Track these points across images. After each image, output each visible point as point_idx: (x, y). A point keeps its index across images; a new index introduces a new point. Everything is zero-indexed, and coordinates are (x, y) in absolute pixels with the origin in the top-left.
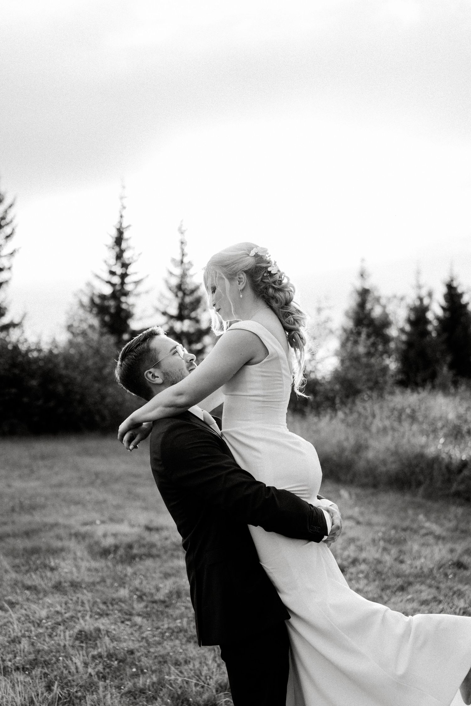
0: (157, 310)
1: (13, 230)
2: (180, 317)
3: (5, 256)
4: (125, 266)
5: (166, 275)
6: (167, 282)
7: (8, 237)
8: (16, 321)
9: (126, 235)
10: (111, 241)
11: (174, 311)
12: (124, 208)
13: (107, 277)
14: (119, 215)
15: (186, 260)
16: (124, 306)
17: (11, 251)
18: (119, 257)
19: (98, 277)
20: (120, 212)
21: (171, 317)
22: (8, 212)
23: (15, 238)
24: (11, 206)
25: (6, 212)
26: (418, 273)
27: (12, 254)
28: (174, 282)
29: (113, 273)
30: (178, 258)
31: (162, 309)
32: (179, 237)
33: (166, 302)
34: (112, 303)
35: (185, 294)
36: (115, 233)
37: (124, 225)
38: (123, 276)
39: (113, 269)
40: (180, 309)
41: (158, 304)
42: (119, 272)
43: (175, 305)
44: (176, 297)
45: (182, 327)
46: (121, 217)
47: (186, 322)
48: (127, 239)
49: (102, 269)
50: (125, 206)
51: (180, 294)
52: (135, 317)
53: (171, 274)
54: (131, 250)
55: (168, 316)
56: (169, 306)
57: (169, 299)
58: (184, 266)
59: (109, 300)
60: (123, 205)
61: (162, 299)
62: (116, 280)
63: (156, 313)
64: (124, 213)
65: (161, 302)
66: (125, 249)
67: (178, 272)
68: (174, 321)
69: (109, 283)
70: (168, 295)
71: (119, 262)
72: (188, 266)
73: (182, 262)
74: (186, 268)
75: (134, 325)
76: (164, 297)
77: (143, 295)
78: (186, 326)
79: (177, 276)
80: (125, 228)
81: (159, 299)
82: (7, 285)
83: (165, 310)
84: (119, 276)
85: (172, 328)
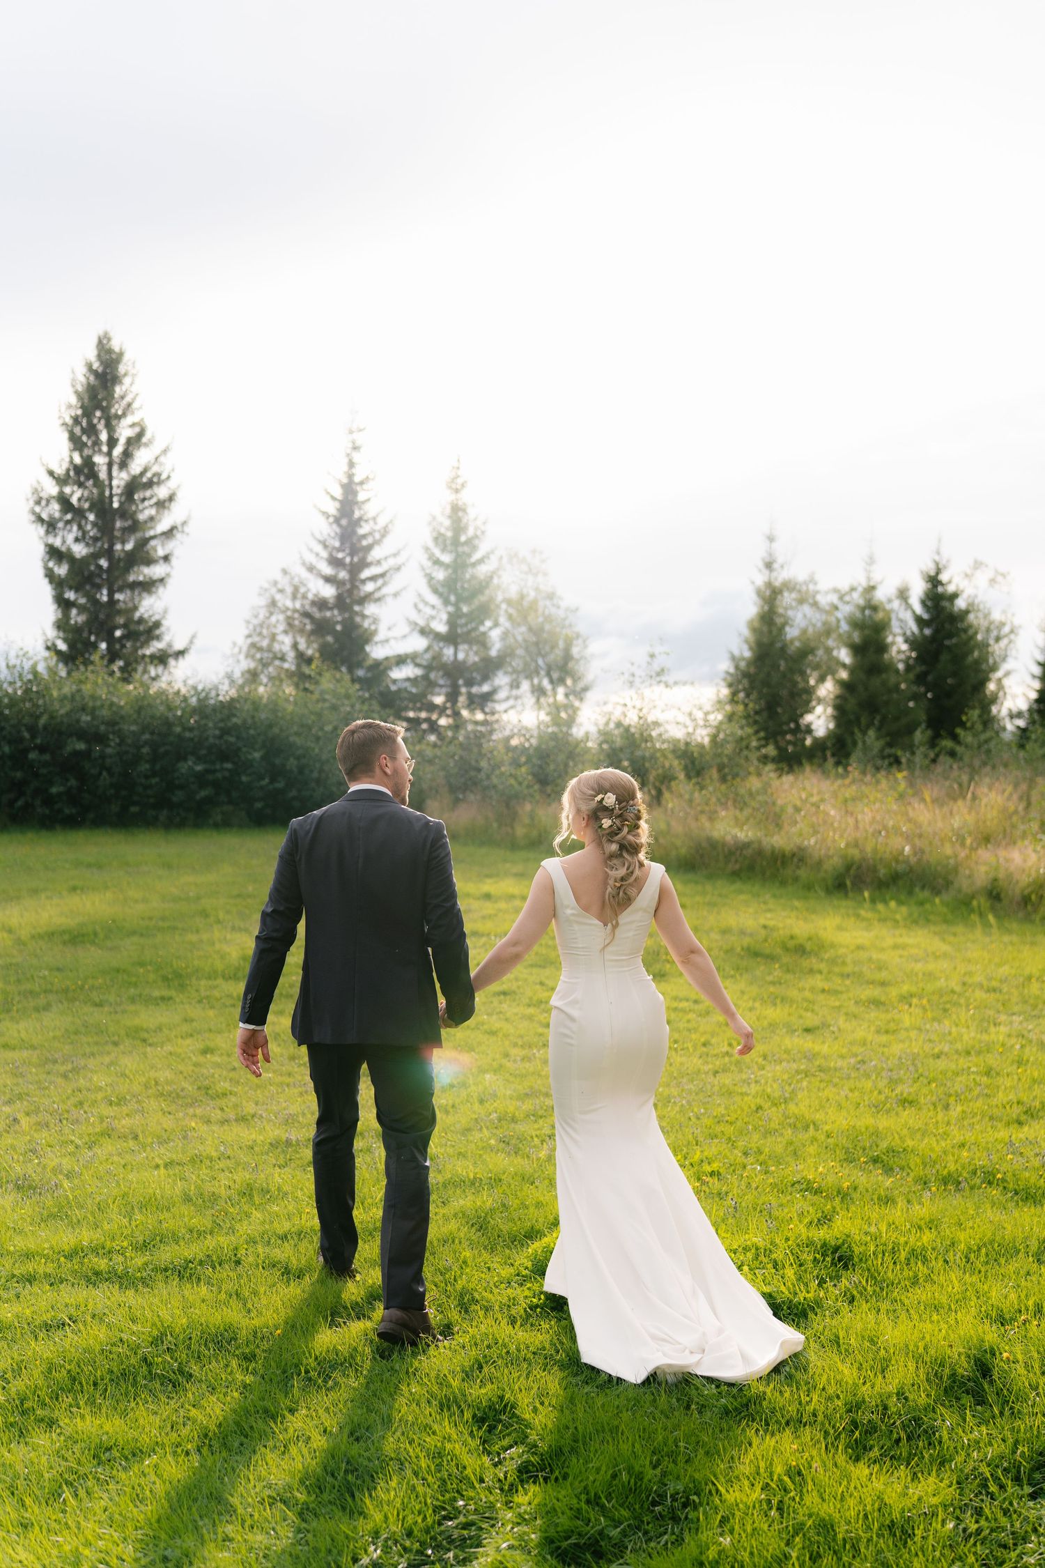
0: (414, 625)
1: (172, 493)
2: (453, 639)
3: (159, 537)
4: (359, 550)
5: (428, 565)
6: (430, 578)
7: (163, 504)
8: (180, 647)
9: (361, 497)
10: (332, 508)
11: (441, 628)
12: (356, 448)
13: (328, 570)
14: (346, 461)
16: (359, 621)
17: (168, 528)
18: (347, 534)
19: (311, 569)
20: (348, 455)
21: (438, 636)
23: (174, 506)
24: (165, 451)
26: (871, 561)
27: (170, 533)
28: (440, 575)
29: (337, 562)
30: (449, 535)
31: (422, 623)
32: (452, 498)
34: (336, 615)
35: (460, 599)
36: (338, 493)
37: (357, 479)
38: (355, 570)
39: (340, 555)
40: (452, 623)
41: (414, 616)
42: (348, 560)
43: (445, 617)
44: (446, 602)
45: (456, 654)
46: (351, 464)
47: (463, 647)
48: (364, 502)
49: (317, 555)
50: (357, 444)
51: (453, 598)
52: (377, 638)
53: (437, 562)
54: (371, 522)
55: (431, 636)
56: (433, 618)
57: (433, 607)
58: (460, 549)
59: (331, 609)
60: (354, 443)
61: (421, 606)
62: (343, 575)
63: (413, 630)
64: (356, 457)
65: (419, 611)
66: (360, 519)
67: (446, 558)
68: (441, 644)
69: (328, 579)
70: (433, 599)
71: (347, 545)
72: (466, 549)
73: (456, 542)
74: (464, 553)
75: (377, 652)
76: (426, 603)
77: (389, 600)
78: (464, 654)
79: (447, 566)
80: (362, 483)
81: (416, 606)
82: (165, 586)
83: (428, 625)
84: (348, 568)
85: (437, 657)
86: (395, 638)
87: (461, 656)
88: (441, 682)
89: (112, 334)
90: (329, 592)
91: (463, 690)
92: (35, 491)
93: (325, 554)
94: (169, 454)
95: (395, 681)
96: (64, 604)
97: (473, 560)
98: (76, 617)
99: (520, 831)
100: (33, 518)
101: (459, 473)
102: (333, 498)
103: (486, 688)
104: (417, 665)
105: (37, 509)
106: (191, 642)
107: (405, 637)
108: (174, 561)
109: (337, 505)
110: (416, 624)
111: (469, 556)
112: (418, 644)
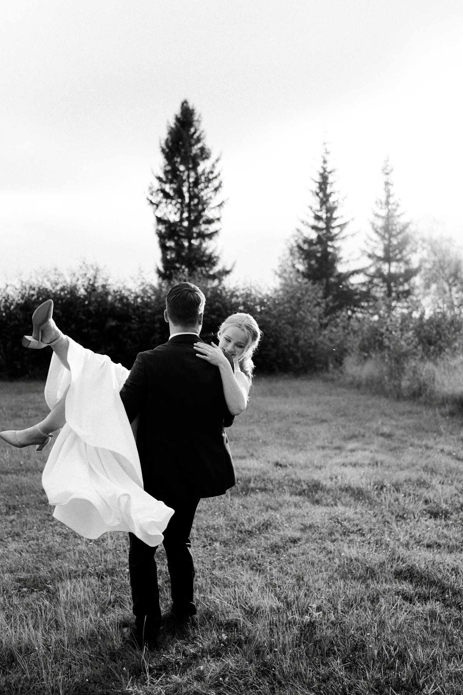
0: (364, 252)
1: (221, 183)
2: (387, 259)
3: (214, 208)
4: (330, 210)
5: (372, 218)
6: (373, 224)
7: (216, 190)
8: (228, 269)
9: (331, 179)
10: (315, 187)
11: (380, 253)
12: (327, 153)
13: (313, 222)
14: (322, 160)
15: (391, 200)
16: (330, 250)
17: (219, 203)
18: (324, 202)
19: (304, 222)
20: (323, 157)
21: (379, 259)
22: (216, 165)
23: (222, 190)
24: (217, 160)
25: (213, 166)
27: (220, 205)
28: (380, 223)
29: (318, 218)
30: (384, 199)
31: (370, 252)
32: (384, 178)
33: (373, 244)
34: (319, 248)
35: (391, 236)
36: (318, 179)
37: (328, 170)
38: (329, 220)
39: (319, 214)
40: (387, 250)
41: (365, 247)
42: (324, 216)
43: (382, 246)
44: (383, 238)
45: (389, 269)
46: (325, 162)
47: (394, 264)
48: (332, 183)
49: (308, 215)
50: (328, 151)
51: (387, 236)
52: (342, 261)
53: (377, 215)
54: (337, 193)
55: (375, 259)
56: (375, 248)
57: (376, 242)
58: (390, 207)
59: (315, 244)
60: (326, 150)
61: (369, 241)
62: (322, 225)
63: (363, 255)
64: (327, 158)
65: (368, 244)
66: (331, 193)
67: (383, 213)
68: (381, 262)
69: (314, 228)
70: (376, 237)
71: (324, 207)
72: (394, 207)
73: (387, 203)
74: (392, 209)
75: (341, 268)
76: (372, 240)
77: (349, 238)
78: (395, 268)
79: (383, 217)
80: (330, 172)
81: (365, 242)
82: (218, 235)
83: (374, 253)
84: (325, 221)
85: (379, 270)
86: (353, 260)
87: (393, 270)
88: (381, 284)
89: (188, 101)
90: (313, 235)
91: (394, 289)
92: (150, 188)
93: (313, 215)
94: (219, 162)
95: (352, 285)
96: (164, 248)
97: (397, 213)
98: (171, 255)
99: (405, 383)
100: (149, 202)
101: (388, 163)
102: (316, 182)
103: (406, 287)
104: (366, 274)
105: (151, 198)
106: (233, 266)
107: (358, 259)
108: (222, 220)
109: (317, 185)
110: (365, 251)
111: (395, 210)
112: (366, 262)
